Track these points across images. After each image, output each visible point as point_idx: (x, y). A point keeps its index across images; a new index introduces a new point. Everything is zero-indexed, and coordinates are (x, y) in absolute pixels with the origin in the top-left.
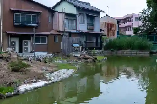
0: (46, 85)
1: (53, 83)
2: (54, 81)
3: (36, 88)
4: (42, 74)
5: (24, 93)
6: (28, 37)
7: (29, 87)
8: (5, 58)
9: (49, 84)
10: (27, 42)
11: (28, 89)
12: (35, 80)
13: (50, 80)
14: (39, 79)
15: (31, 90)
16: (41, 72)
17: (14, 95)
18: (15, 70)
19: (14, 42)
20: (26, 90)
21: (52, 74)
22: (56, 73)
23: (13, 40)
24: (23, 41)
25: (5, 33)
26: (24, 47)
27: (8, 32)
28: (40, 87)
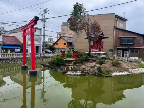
0: (128, 74)
1: (133, 74)
2: (134, 73)
3: (121, 75)
4: (128, 68)
5: (114, 76)
6: (126, 50)
7: (118, 74)
8: (111, 59)
9: (130, 74)
10: (127, 52)
11: (117, 75)
12: (122, 71)
13: (131, 72)
14: (125, 71)
15: (118, 75)
16: (127, 67)
17: (109, 76)
18: (114, 65)
19: (120, 52)
20: (116, 75)
21: (134, 70)
22: (137, 69)
23: (119, 51)
24: (125, 51)
25: (115, 48)
26: (125, 54)
27: (117, 47)
28: (124, 75)
